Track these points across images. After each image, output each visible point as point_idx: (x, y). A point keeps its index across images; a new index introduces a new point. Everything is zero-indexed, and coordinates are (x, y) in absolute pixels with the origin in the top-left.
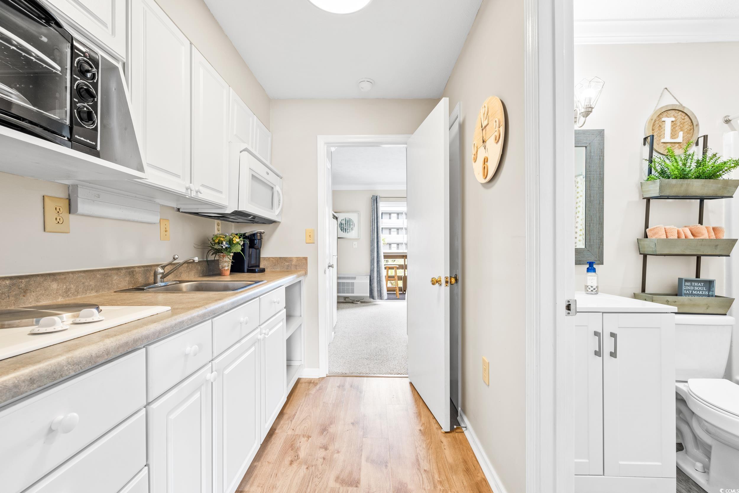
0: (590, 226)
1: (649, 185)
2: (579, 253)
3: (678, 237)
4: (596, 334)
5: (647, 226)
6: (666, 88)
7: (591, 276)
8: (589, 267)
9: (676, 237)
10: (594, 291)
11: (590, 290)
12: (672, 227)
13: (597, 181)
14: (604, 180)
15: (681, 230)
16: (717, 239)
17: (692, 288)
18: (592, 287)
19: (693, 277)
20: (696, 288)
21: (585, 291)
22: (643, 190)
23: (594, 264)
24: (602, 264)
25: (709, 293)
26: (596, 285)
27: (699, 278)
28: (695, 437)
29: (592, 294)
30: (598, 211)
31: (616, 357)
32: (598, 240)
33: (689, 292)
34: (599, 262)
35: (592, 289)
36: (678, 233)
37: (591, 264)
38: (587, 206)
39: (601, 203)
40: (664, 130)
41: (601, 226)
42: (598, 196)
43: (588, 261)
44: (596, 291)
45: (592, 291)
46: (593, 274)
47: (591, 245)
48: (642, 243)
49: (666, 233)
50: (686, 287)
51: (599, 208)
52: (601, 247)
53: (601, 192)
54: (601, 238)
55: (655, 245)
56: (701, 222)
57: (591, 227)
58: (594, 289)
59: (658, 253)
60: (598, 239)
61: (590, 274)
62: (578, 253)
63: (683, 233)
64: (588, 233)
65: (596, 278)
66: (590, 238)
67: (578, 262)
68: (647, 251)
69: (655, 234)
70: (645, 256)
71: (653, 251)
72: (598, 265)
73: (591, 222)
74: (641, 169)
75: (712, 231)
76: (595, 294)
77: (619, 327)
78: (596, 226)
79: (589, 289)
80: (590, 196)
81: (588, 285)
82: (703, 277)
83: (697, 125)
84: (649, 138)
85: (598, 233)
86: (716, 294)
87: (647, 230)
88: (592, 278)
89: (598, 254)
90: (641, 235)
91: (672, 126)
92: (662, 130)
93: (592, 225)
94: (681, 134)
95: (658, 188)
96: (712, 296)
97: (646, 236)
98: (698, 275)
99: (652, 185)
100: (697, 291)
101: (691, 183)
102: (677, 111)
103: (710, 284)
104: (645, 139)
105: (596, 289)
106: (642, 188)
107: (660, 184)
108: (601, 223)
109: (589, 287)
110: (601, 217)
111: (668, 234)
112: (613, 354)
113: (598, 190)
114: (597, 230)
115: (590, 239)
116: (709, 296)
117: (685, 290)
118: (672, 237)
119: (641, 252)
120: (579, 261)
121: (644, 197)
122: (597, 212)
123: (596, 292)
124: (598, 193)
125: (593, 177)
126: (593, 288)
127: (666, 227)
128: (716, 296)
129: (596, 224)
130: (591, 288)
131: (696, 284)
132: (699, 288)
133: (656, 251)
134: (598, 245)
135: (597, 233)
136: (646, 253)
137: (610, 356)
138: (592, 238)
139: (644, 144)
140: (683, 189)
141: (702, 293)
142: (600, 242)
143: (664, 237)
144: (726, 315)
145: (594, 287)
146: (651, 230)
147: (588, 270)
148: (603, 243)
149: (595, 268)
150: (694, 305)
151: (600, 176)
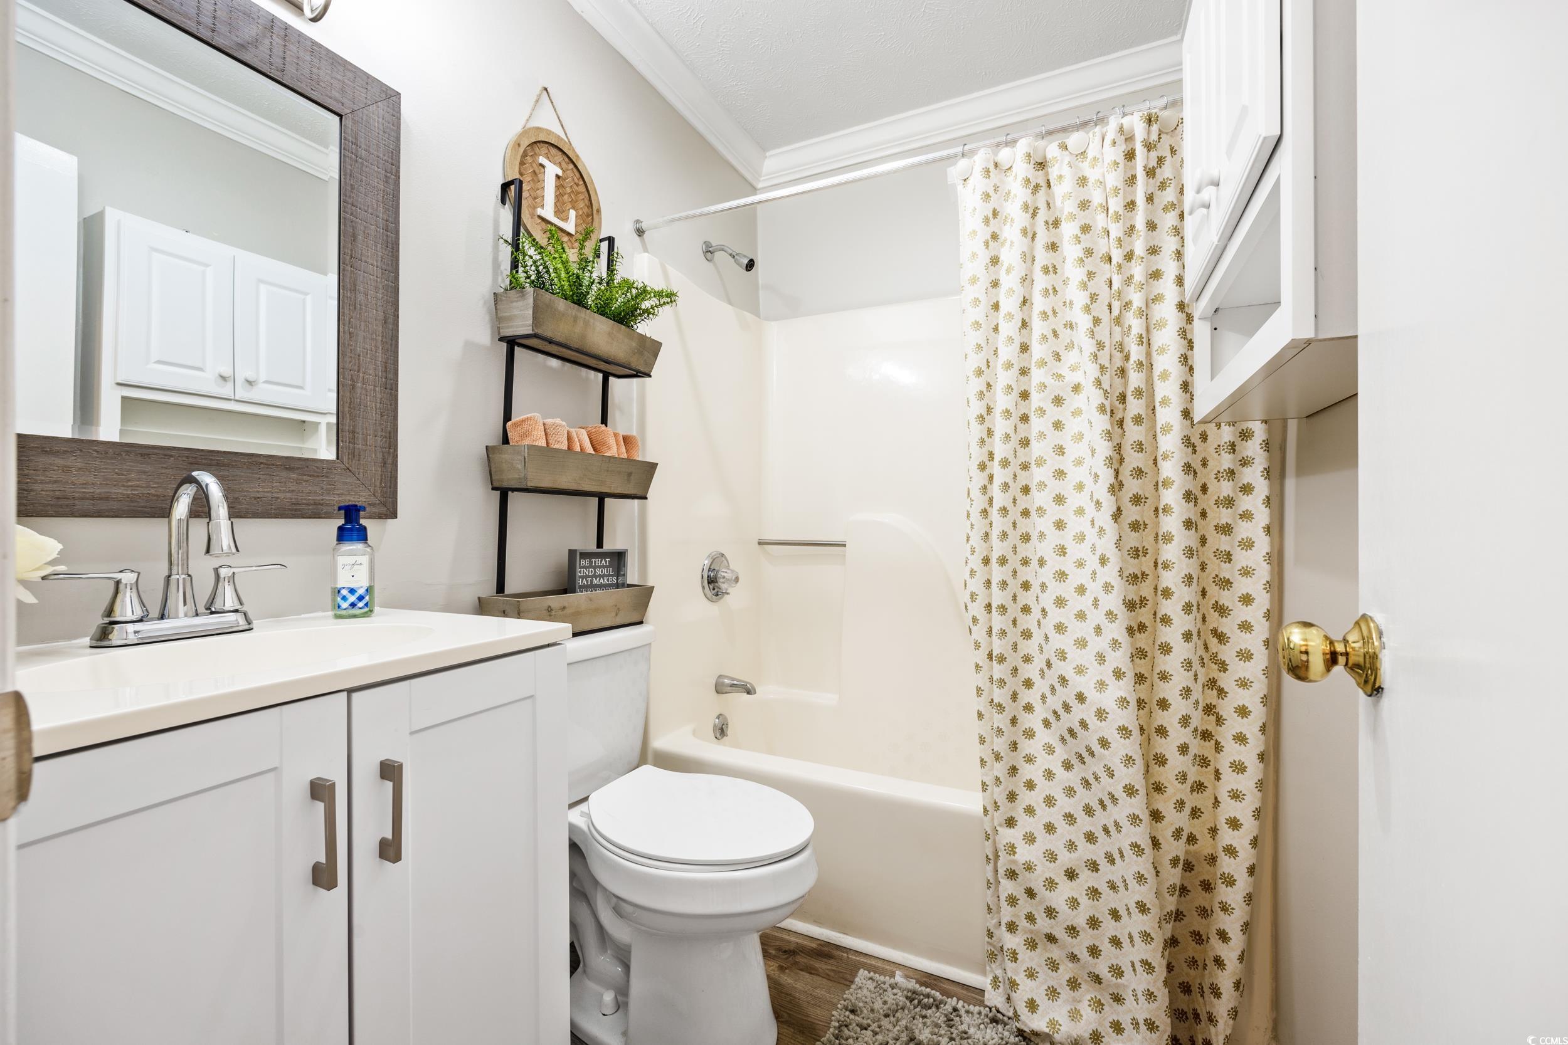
0: (353, 387)
1: (512, 302)
2: (314, 476)
3: (569, 448)
4: (320, 790)
5: (507, 416)
6: (546, 89)
7: (351, 554)
8: (347, 522)
9: (565, 447)
10: (361, 604)
11: (345, 605)
12: (558, 421)
13: (376, 246)
14: (398, 251)
15: (573, 431)
16: (630, 461)
17: (591, 572)
18: (352, 591)
19: (592, 547)
20: (598, 572)
21: (332, 610)
22: (499, 315)
23: (362, 513)
24: (394, 515)
25: (617, 580)
26: (366, 584)
27: (602, 548)
28: (600, 928)
29: (355, 616)
30: (379, 344)
31: (396, 857)
32: (379, 439)
33: (587, 581)
34: (383, 510)
35: (352, 599)
36: (569, 438)
37: (351, 513)
38: (344, 320)
39: (390, 320)
40: (543, 188)
41: (391, 393)
42: (380, 296)
43: (342, 504)
44: (366, 605)
45: (353, 605)
46: (359, 546)
47: (356, 453)
48: (496, 457)
49: (546, 434)
50: (583, 570)
51: (383, 336)
52: (390, 461)
53: (391, 287)
54: (390, 433)
55: (525, 462)
56: (604, 420)
57: (359, 391)
58: (361, 598)
59: (531, 484)
60: (380, 433)
61: (347, 547)
62: (308, 475)
63: (577, 440)
64: (347, 409)
65: (365, 560)
66: (354, 426)
67: (311, 507)
68: (509, 478)
69: (525, 435)
70: (504, 495)
71: (520, 478)
72: (380, 518)
73: (358, 376)
74: (496, 264)
75: (623, 444)
76: (365, 615)
77: (412, 733)
78: (375, 391)
79: (344, 598)
80: (354, 290)
81: (339, 586)
82: (608, 546)
83: (598, 211)
84: (512, 187)
85: (382, 416)
86: (629, 582)
87: (509, 424)
88: (351, 560)
89: (381, 484)
90: (494, 440)
91: (557, 187)
92: (539, 185)
93: (362, 388)
94: (572, 214)
95: (531, 312)
96: (623, 585)
97: (506, 440)
98: (600, 544)
99: (517, 301)
100: (600, 576)
101: (592, 321)
102: (567, 160)
103: (619, 557)
104: (505, 187)
105: (367, 598)
106: (496, 309)
107: (534, 301)
108: (389, 386)
109: (344, 592)
110: (390, 366)
111: (550, 437)
112: (390, 850)
113: (380, 275)
114: (378, 405)
115: (354, 432)
116: (617, 586)
117: (580, 577)
118: (557, 446)
119: (496, 484)
120: (315, 504)
121: (502, 335)
122: (376, 346)
123: (366, 609)
124: (380, 287)
125: (363, 228)
126: (357, 595)
127: (545, 421)
128: (629, 586)
129: (375, 386)
130: (349, 595)
131: (598, 562)
132: (602, 570)
133: (525, 478)
134: (380, 455)
135: (379, 417)
136: (505, 485)
137: (381, 856)
138: (359, 430)
139: (503, 202)
140: (578, 329)
141: (608, 580)
142: (387, 445)
143: (542, 443)
144: (641, 623)
145: (361, 592)
146: (516, 425)
147: (343, 535)
148: (396, 450)
149: (365, 528)
150: (598, 611)
151: (387, 236)
